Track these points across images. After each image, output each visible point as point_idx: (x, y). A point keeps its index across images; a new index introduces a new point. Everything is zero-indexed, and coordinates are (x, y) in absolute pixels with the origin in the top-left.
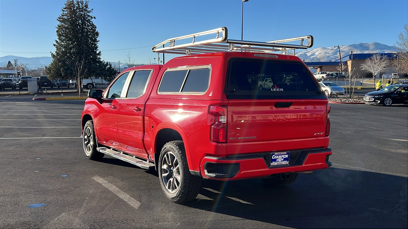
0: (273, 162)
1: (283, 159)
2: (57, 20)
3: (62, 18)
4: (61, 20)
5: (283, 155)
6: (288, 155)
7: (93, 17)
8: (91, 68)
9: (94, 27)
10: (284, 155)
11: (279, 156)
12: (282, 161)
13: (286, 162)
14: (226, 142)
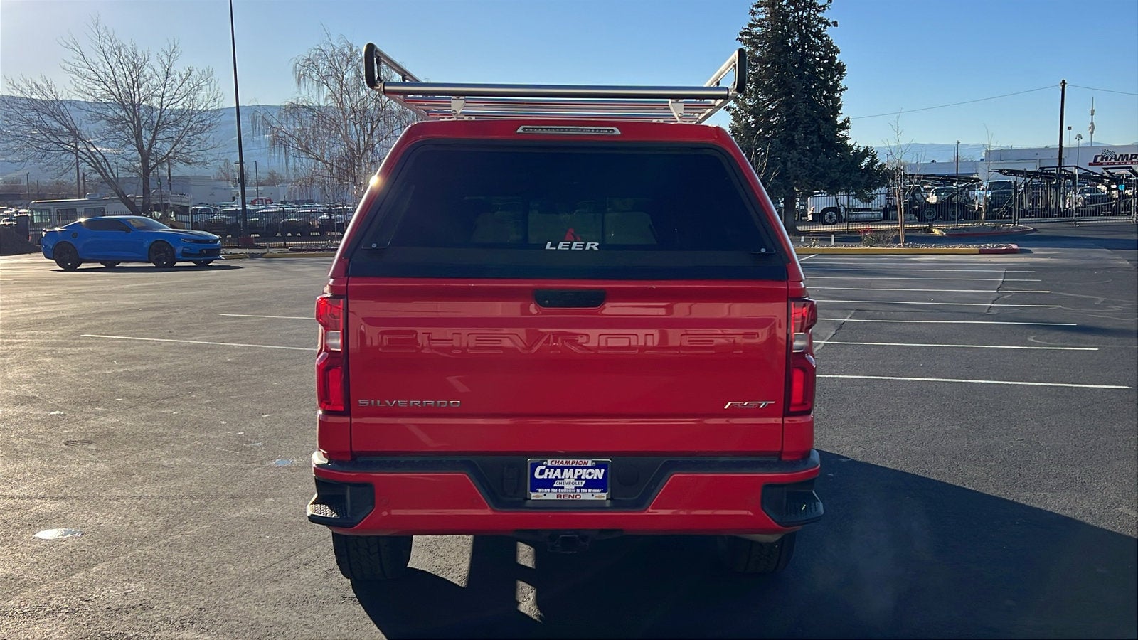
0: (540, 490)
1: (584, 482)
2: (738, 38)
3: (750, 34)
4: (747, 37)
5: (582, 468)
6: (603, 471)
7: (830, 21)
8: (817, 167)
9: (831, 49)
10: (588, 468)
11: (562, 473)
12: (580, 488)
13: (595, 495)
14: (347, 413)
